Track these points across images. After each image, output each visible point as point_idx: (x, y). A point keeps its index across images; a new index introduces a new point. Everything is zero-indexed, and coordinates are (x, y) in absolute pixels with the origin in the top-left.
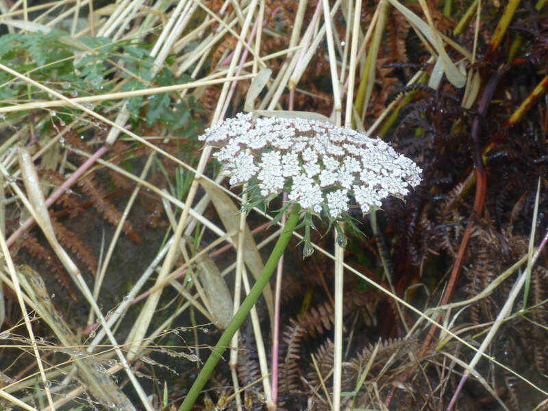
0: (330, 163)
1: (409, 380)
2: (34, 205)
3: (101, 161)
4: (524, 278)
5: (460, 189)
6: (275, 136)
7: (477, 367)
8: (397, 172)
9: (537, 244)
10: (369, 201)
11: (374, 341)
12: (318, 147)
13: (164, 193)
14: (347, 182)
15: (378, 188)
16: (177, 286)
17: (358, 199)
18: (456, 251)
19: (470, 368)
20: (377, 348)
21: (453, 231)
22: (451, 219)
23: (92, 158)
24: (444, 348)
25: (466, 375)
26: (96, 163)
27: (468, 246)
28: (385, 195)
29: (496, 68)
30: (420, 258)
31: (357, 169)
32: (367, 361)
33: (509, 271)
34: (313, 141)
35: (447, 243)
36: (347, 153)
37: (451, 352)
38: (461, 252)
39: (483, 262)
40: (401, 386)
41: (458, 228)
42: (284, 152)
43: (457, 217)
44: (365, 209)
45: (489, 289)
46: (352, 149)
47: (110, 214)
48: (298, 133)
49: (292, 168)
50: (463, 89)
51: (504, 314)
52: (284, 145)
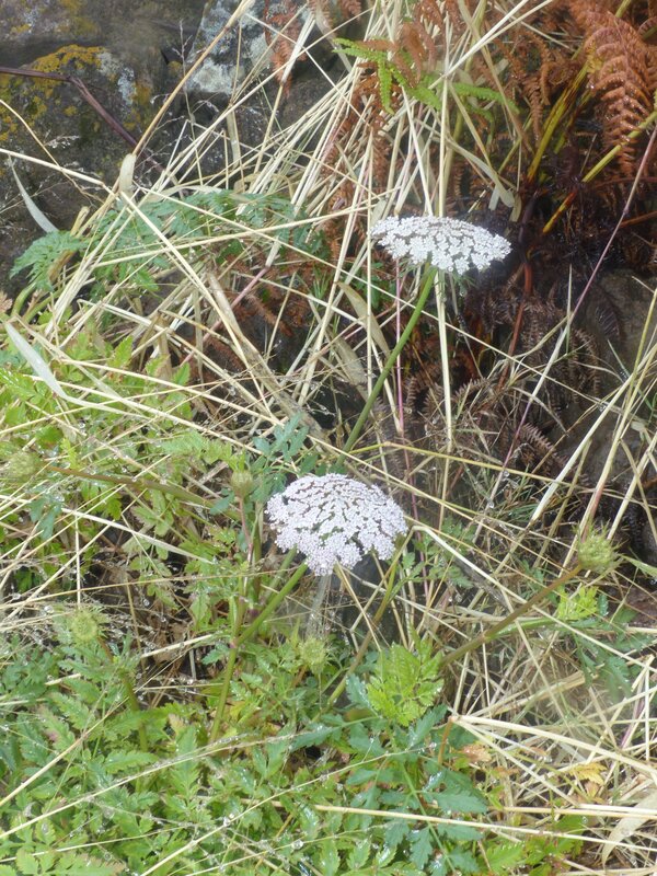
0: (455, 241)
1: (492, 408)
2: (223, 310)
3: (262, 280)
4: (565, 333)
5: (515, 277)
6: (416, 227)
7: (539, 395)
8: (496, 245)
9: (572, 309)
10: (482, 263)
11: (467, 382)
12: (445, 232)
13: (310, 297)
14: (466, 253)
15: (486, 254)
16: (324, 360)
17: (474, 262)
18: (515, 321)
19: (533, 396)
20: (469, 387)
21: (511, 307)
22: (509, 299)
23: (255, 279)
24: (513, 385)
25: (531, 400)
26: (258, 282)
27: (522, 318)
28: (492, 258)
29: (532, 194)
30: (490, 328)
31: (472, 244)
32: (462, 396)
33: (554, 330)
34: (441, 229)
35: (507, 315)
36: (464, 235)
37: (519, 386)
38: (518, 321)
39: (535, 325)
40: (486, 413)
41: (515, 306)
42: (424, 237)
43: (514, 298)
44: (480, 268)
45: (540, 344)
46: (466, 232)
47: (269, 317)
48: (431, 225)
49: (430, 246)
50: (511, 209)
51: (553, 358)
52: (424, 232)
